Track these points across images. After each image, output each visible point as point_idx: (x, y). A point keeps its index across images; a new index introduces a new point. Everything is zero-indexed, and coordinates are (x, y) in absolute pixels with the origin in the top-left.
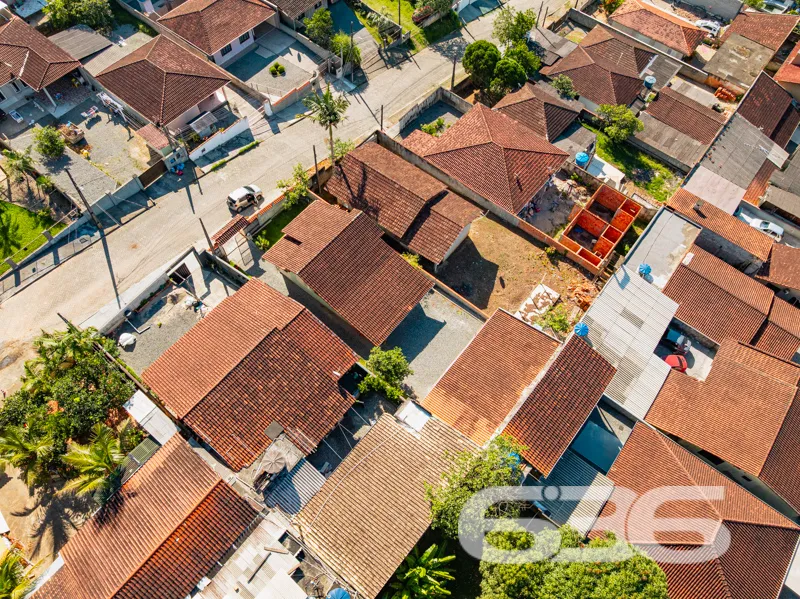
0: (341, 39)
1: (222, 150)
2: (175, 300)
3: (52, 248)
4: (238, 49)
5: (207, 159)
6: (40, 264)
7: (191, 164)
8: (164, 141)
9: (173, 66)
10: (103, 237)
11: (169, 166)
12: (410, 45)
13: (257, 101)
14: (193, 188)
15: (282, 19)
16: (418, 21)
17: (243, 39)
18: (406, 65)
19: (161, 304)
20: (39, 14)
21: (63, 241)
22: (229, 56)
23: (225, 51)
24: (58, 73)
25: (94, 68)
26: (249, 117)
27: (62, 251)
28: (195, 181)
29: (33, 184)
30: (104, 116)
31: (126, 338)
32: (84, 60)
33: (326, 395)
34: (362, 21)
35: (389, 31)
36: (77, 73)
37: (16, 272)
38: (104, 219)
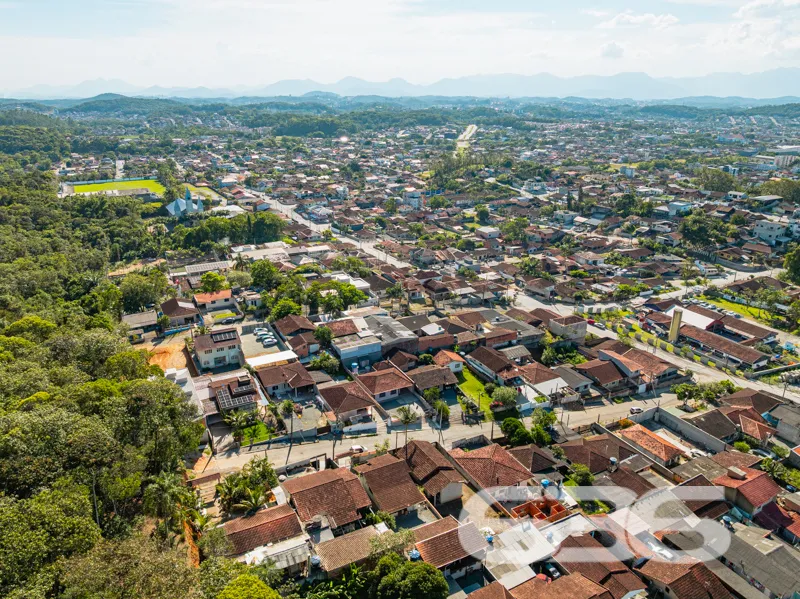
0: (440, 403)
1: (359, 432)
2: (308, 471)
3: (269, 443)
4: (389, 396)
5: (350, 433)
6: (261, 447)
7: (342, 433)
8: (335, 419)
9: (353, 392)
10: (291, 446)
11: (332, 430)
12: (483, 418)
13: (384, 417)
14: (338, 442)
15: (416, 389)
16: (492, 407)
17: (393, 392)
18: (475, 426)
19: (302, 471)
20: (308, 363)
21: (275, 442)
22: (383, 399)
23: (383, 395)
24: (304, 384)
25: (320, 387)
26: (379, 423)
27: (272, 446)
28: (341, 439)
29: (274, 419)
30: (315, 406)
31: (282, 477)
32: (318, 383)
33: (350, 511)
34: (459, 400)
35: (470, 406)
36: (312, 386)
37: (251, 447)
38: (295, 440)
